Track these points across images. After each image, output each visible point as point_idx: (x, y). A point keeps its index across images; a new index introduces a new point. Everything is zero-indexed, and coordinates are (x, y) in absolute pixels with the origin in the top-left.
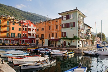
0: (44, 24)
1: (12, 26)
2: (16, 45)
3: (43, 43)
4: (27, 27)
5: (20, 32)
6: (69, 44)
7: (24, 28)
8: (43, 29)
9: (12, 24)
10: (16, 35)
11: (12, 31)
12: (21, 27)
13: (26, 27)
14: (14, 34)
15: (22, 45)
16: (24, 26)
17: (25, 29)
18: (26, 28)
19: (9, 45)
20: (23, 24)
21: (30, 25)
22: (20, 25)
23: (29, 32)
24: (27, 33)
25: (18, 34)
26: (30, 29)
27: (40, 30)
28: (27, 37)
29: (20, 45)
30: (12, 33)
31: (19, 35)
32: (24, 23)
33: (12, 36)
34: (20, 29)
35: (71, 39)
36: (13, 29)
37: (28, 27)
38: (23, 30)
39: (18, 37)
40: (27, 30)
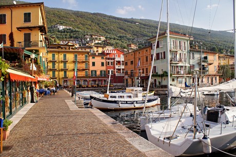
0: (133, 55)
1: (91, 60)
2: (96, 87)
3: (133, 82)
4: (114, 59)
5: (104, 68)
6: (160, 83)
7: (108, 62)
8: (132, 62)
9: (91, 58)
10: (98, 73)
11: (92, 68)
12: (104, 61)
13: (112, 59)
14: (96, 71)
15: (103, 87)
16: (109, 59)
17: (110, 64)
18: (112, 61)
19: (87, 87)
20: (108, 56)
21: (119, 56)
22: (103, 58)
23: (117, 67)
24: (114, 68)
25: (101, 71)
26: (119, 62)
27: (129, 63)
28: (115, 74)
29: (100, 87)
30: (92, 71)
31: (103, 73)
32: (109, 54)
33: (92, 75)
34: (103, 64)
35: (162, 76)
36: (94, 64)
37: (116, 60)
38: (108, 64)
39: (101, 75)
40: (114, 65)
